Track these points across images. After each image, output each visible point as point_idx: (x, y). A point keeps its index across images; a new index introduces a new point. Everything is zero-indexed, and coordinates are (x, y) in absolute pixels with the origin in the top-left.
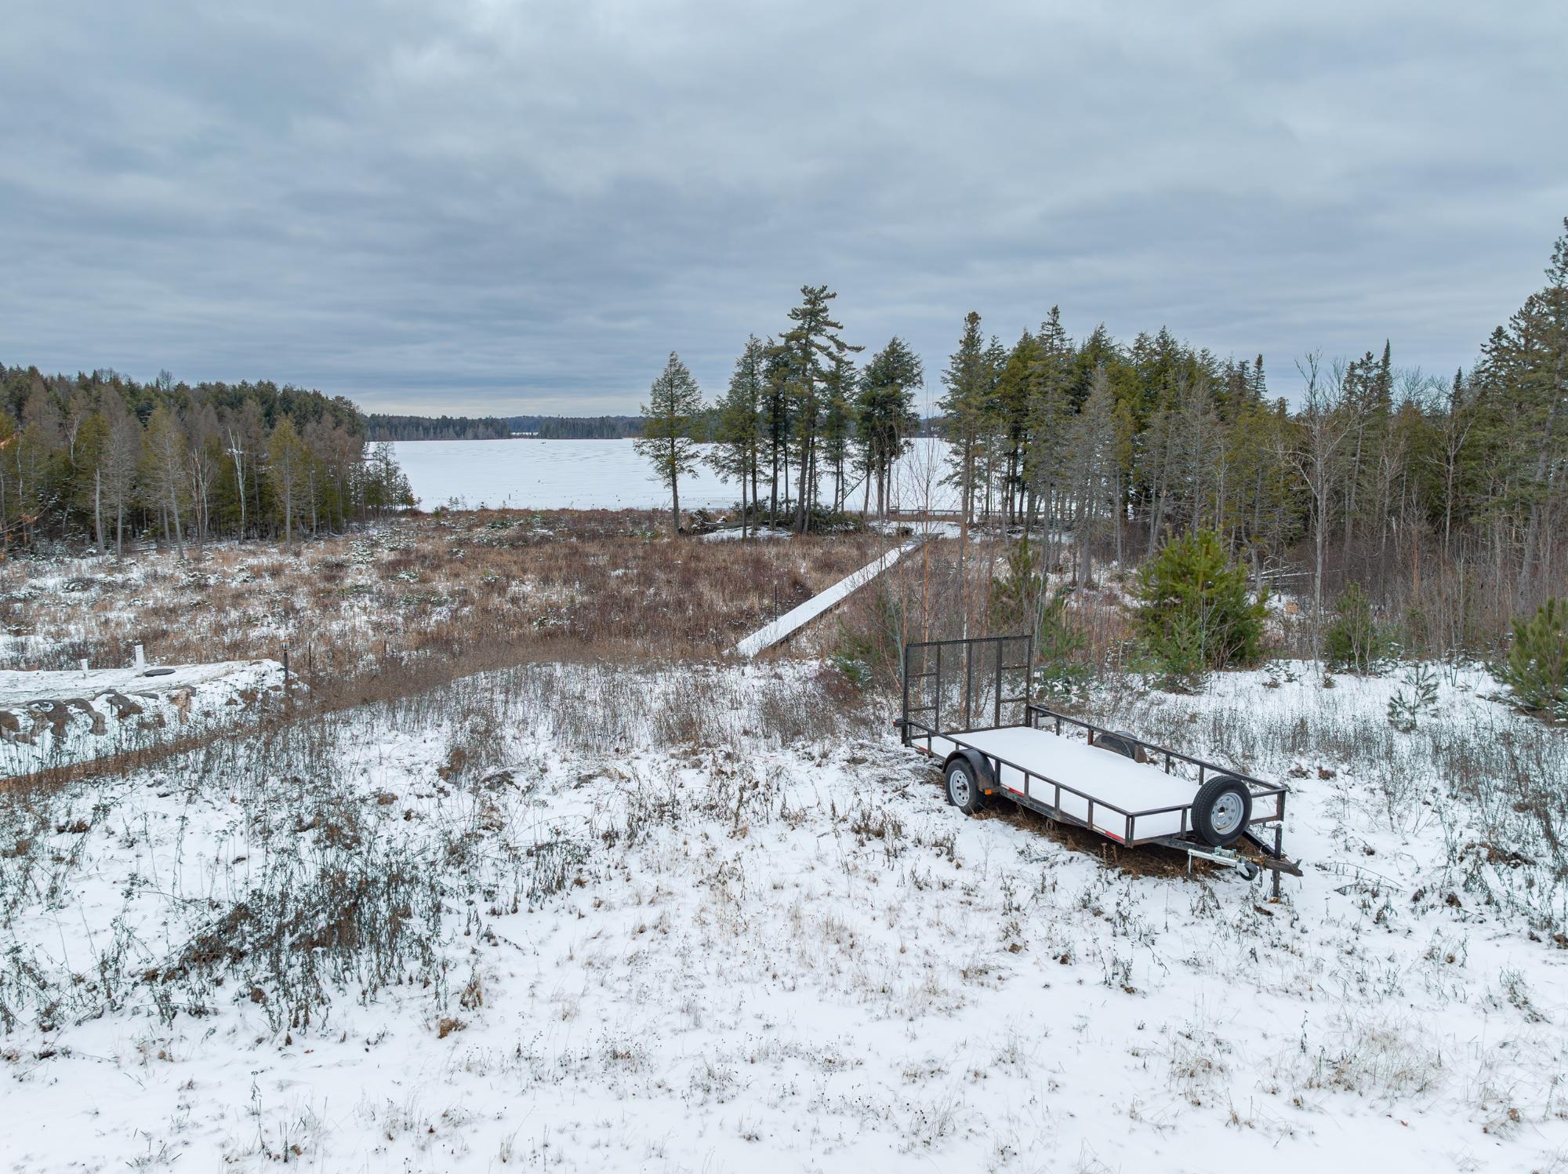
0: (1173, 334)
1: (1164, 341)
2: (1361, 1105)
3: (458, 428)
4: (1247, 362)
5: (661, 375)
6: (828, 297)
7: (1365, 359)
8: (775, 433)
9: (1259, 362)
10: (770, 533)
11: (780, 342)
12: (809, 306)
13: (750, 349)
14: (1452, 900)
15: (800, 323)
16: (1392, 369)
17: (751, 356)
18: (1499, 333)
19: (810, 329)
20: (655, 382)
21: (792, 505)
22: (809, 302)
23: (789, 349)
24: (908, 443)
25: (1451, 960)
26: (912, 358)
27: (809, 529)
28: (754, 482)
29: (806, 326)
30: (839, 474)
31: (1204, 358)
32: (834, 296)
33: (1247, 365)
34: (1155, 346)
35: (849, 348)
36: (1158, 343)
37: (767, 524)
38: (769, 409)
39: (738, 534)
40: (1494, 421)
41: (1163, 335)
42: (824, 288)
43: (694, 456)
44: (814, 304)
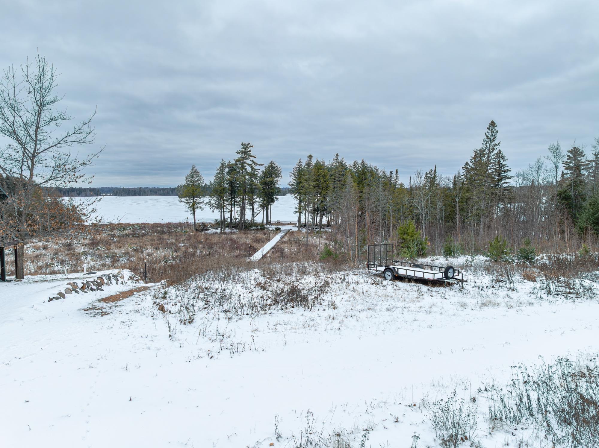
0: (366, 162)
1: (363, 164)
2: (490, 308)
3: (78, 192)
4: (393, 171)
5: (189, 173)
6: (251, 146)
7: (430, 171)
8: (231, 194)
9: (397, 172)
10: (230, 230)
11: (233, 162)
12: (243, 150)
13: (222, 164)
14: (493, 287)
15: (240, 156)
16: (437, 175)
17: (222, 167)
18: (467, 163)
19: (244, 158)
20: (187, 176)
21: (237, 220)
22: (243, 148)
23: (236, 164)
24: (276, 198)
25: (496, 294)
26: (278, 168)
27: (244, 228)
28: (224, 212)
29: (243, 157)
30: (253, 209)
31: (375, 169)
32: (252, 146)
33: (392, 172)
34: (360, 165)
35: (258, 165)
36: (361, 164)
37: (229, 227)
38: (229, 185)
39: (219, 231)
40: (467, 191)
41: (363, 161)
42: (249, 144)
43: (202, 203)
44: (246, 149)
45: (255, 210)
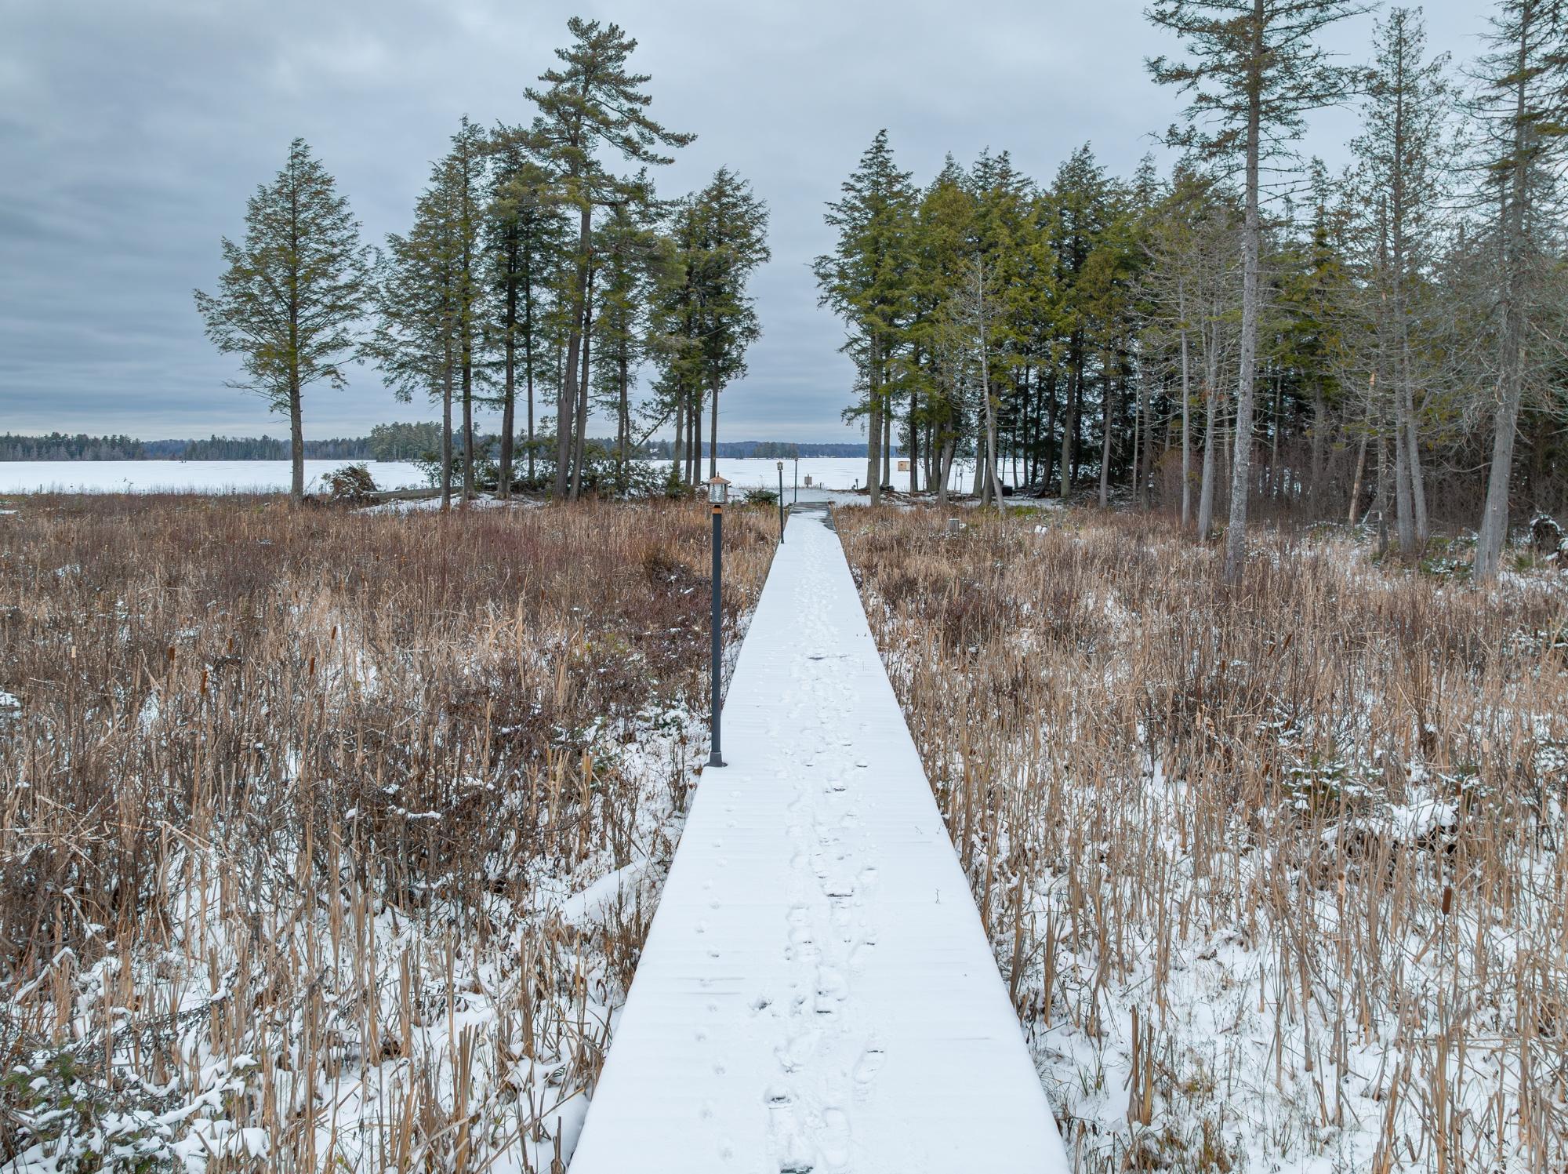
5: (271, 182)
6: (625, 44)
13: (462, 148)
17: (461, 158)
20: (258, 195)
27: (580, 495)
28: (467, 398)
30: (623, 407)
32: (635, 48)
35: (665, 137)
37: (493, 488)
39: (433, 504)
42: (619, 30)
43: (341, 345)
45: (633, 416)
